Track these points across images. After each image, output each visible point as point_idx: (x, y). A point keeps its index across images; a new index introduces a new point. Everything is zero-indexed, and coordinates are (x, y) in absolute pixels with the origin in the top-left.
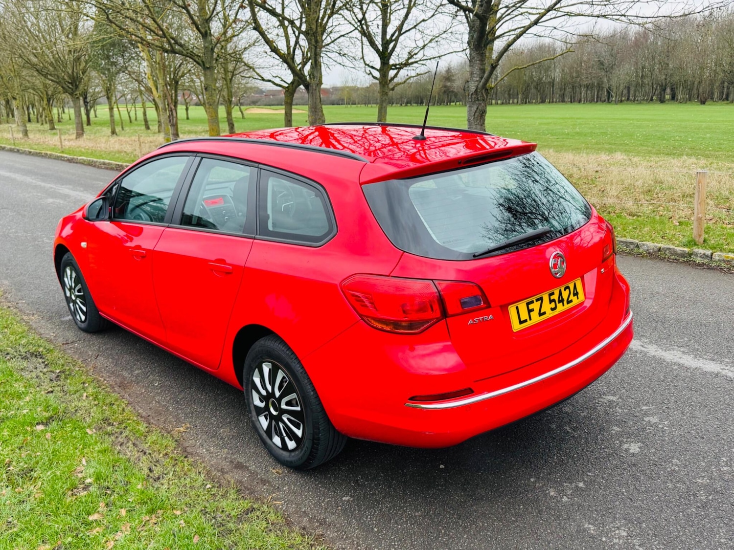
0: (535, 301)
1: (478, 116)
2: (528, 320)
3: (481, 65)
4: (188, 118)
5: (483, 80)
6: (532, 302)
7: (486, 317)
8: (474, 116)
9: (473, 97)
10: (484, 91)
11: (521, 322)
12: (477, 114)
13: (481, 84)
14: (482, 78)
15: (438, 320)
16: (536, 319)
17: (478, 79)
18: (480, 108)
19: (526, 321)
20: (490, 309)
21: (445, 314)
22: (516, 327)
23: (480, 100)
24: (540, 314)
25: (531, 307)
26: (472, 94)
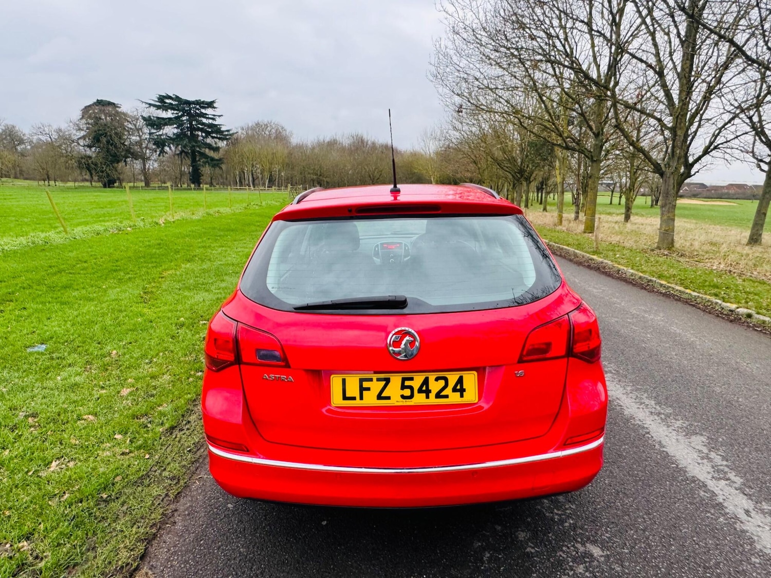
0: (375, 379)
2: (358, 398)
4: (611, 204)
6: (371, 380)
7: (283, 377)
11: (346, 398)
15: (232, 364)
16: (370, 399)
19: (354, 398)
20: (289, 369)
21: (238, 360)
22: (337, 400)
24: (380, 397)
25: (365, 384)
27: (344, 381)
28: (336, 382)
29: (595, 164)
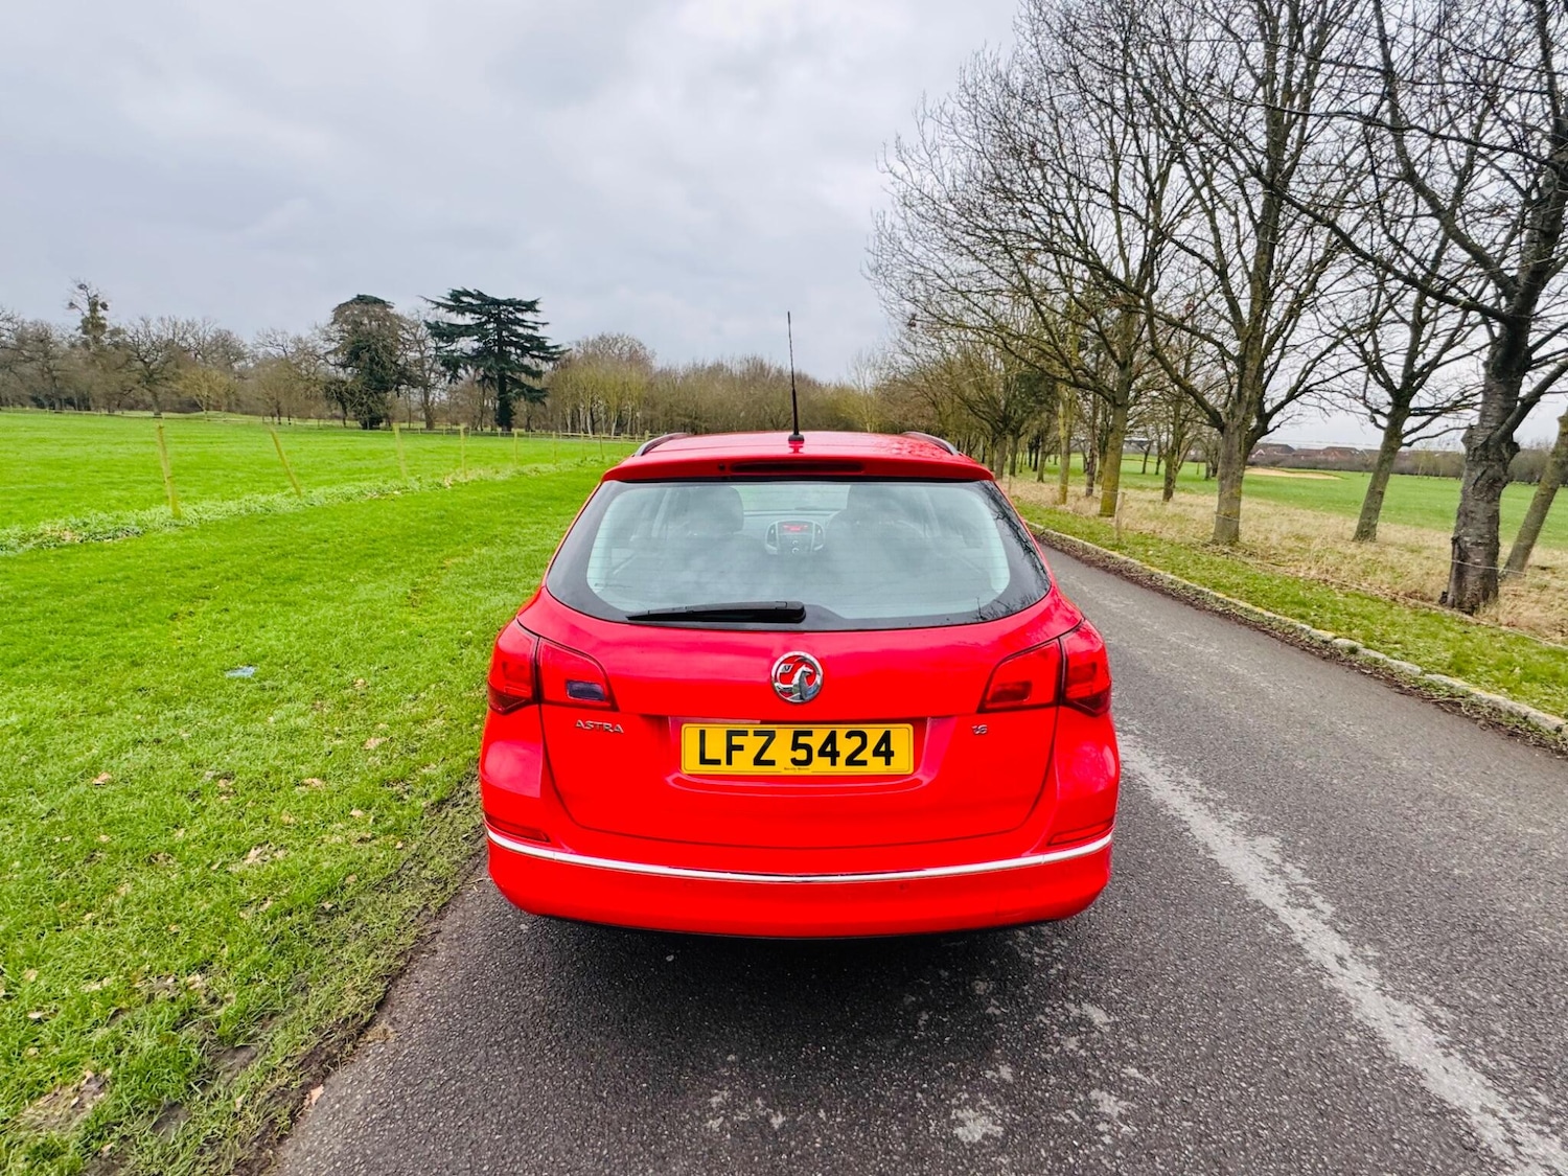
0: (751, 733)
1: (1483, 486)
2: (724, 761)
3: (1505, 401)
4: (1144, 472)
5: (1504, 427)
6: (745, 733)
7: (607, 725)
8: (1475, 484)
9: (1478, 453)
10: (1504, 445)
11: (703, 761)
12: (1481, 482)
13: (1499, 433)
14: (1502, 424)
15: (528, 703)
16: (743, 764)
17: (1493, 424)
18: (1490, 472)
19: (717, 762)
20: (616, 713)
21: (538, 697)
22: (690, 764)
23: (1493, 460)
24: (758, 761)
25: (736, 740)
26: (1476, 449)
27: (702, 734)
28: (690, 734)
29: (1119, 411)
